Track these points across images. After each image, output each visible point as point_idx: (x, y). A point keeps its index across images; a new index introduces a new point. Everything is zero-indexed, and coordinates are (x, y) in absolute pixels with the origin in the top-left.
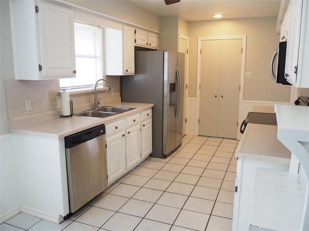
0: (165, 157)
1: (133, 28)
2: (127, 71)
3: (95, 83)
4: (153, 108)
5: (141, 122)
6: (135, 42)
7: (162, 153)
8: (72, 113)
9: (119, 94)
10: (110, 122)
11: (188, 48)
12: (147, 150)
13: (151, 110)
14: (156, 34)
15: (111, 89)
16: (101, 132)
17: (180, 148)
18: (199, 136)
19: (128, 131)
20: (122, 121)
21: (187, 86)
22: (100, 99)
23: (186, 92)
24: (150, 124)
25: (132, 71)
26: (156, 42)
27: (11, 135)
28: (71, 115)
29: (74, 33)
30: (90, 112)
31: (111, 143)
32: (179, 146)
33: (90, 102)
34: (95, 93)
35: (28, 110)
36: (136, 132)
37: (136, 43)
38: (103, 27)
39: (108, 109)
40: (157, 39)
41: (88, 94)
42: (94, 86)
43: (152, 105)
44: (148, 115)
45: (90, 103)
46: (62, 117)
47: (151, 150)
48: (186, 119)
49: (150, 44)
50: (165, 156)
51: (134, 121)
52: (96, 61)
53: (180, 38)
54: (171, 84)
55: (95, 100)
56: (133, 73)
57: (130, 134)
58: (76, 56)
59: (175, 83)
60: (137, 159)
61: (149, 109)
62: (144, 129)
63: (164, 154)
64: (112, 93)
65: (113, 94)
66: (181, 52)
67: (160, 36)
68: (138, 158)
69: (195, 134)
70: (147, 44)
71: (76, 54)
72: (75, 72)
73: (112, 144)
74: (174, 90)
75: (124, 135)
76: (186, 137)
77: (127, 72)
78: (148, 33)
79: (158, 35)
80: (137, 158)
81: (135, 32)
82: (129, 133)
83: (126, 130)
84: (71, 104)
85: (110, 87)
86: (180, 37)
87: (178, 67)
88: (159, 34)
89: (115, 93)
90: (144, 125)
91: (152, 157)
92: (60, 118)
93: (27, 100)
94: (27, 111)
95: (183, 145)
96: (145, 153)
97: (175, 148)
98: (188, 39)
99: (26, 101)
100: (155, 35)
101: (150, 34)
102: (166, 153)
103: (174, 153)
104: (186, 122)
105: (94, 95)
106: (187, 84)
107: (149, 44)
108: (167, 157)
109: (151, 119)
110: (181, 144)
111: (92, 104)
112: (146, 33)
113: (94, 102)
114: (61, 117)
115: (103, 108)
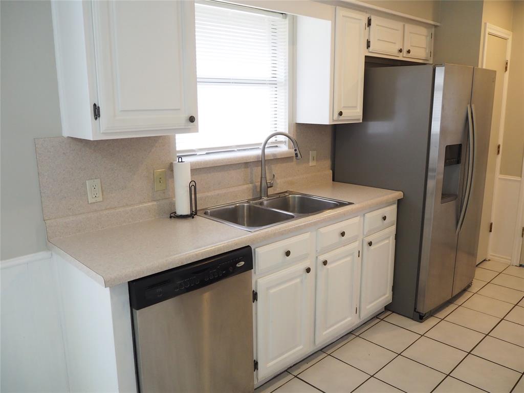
0: (421, 318)
1: (364, 14)
2: (341, 114)
3: (263, 142)
4: (400, 202)
5: (363, 234)
6: (368, 46)
7: (415, 309)
8: (194, 209)
9: (328, 163)
10: (267, 240)
11: (508, 58)
12: (378, 299)
13: (395, 207)
14: (426, 27)
15: (299, 155)
16: (238, 265)
17: (467, 295)
18: (521, 266)
19: (322, 258)
20: (306, 236)
21: (499, 147)
22: (274, 175)
23: (495, 162)
24: (388, 238)
25: (354, 113)
26: (424, 46)
27: (52, 255)
28: (192, 215)
29: (194, 27)
30: (244, 206)
31: (268, 289)
32: (465, 290)
33: (251, 183)
34: (263, 162)
35: (94, 201)
36: (348, 259)
37: (371, 49)
38: (293, 15)
39: (291, 200)
40: (429, 38)
41: (246, 164)
42: (261, 147)
43: (398, 195)
44: (384, 218)
45: (251, 185)
46: (175, 216)
47: (387, 298)
48: (491, 224)
49: (409, 52)
50: (420, 316)
51: (343, 234)
52: (276, 93)
53: (487, 33)
54: (449, 148)
55: (261, 178)
56: (359, 120)
57: (328, 266)
58: (198, 80)
59: (460, 145)
60: (346, 320)
61: (389, 204)
62: (369, 252)
63: (418, 310)
64: (309, 162)
65: (312, 163)
66: (488, 68)
67: (436, 33)
68: (349, 319)
69: (510, 260)
70: (400, 51)
71: (198, 77)
72: (192, 119)
73: (272, 291)
74: (458, 162)
75: (308, 270)
76: (486, 265)
77: (341, 118)
78: (404, 26)
79: (433, 30)
80: (346, 318)
81: (369, 24)
82: (325, 263)
83: (317, 257)
84: (193, 189)
85: (298, 152)
86: (488, 30)
87: (473, 106)
88: (436, 26)
89: (317, 160)
90: (370, 244)
91: (390, 312)
92: (169, 219)
93: (91, 179)
94: (91, 203)
95: (474, 288)
96: (368, 307)
97: (451, 297)
98: (510, 38)
99: (87, 181)
100: (423, 31)
101: (409, 27)
102: (423, 308)
103: (447, 308)
104: (491, 231)
105: (260, 168)
106: (501, 142)
107: (405, 51)
108: (428, 318)
109: (394, 227)
110: (469, 286)
111: (255, 187)
112: (399, 25)
113: (260, 183)
114: (171, 217)
115: (282, 195)
